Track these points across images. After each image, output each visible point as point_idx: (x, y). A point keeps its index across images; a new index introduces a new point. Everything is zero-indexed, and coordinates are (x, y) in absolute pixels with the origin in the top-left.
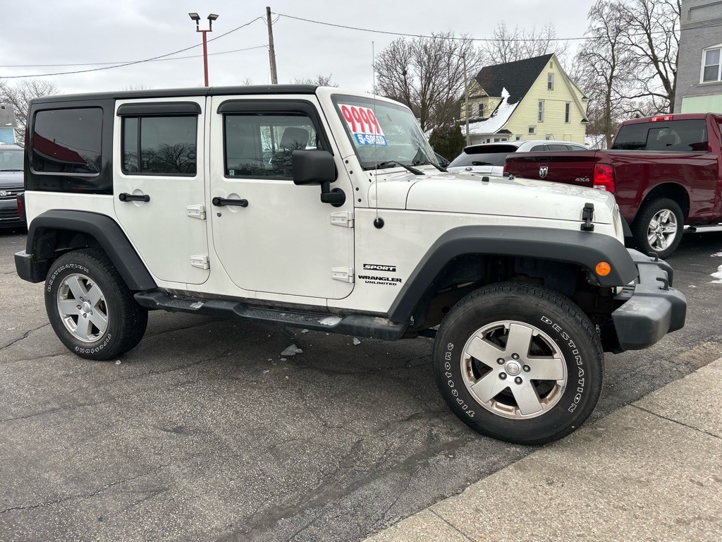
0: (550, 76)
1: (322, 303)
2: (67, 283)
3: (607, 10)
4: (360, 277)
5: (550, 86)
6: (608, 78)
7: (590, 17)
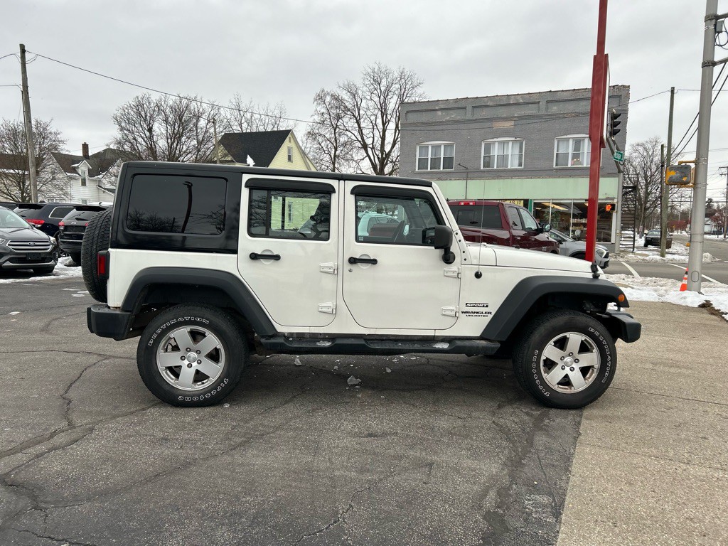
0: (289, 150)
1: (431, 333)
2: (172, 336)
3: (328, 99)
4: (462, 312)
5: (290, 158)
6: (333, 156)
7: (316, 103)
